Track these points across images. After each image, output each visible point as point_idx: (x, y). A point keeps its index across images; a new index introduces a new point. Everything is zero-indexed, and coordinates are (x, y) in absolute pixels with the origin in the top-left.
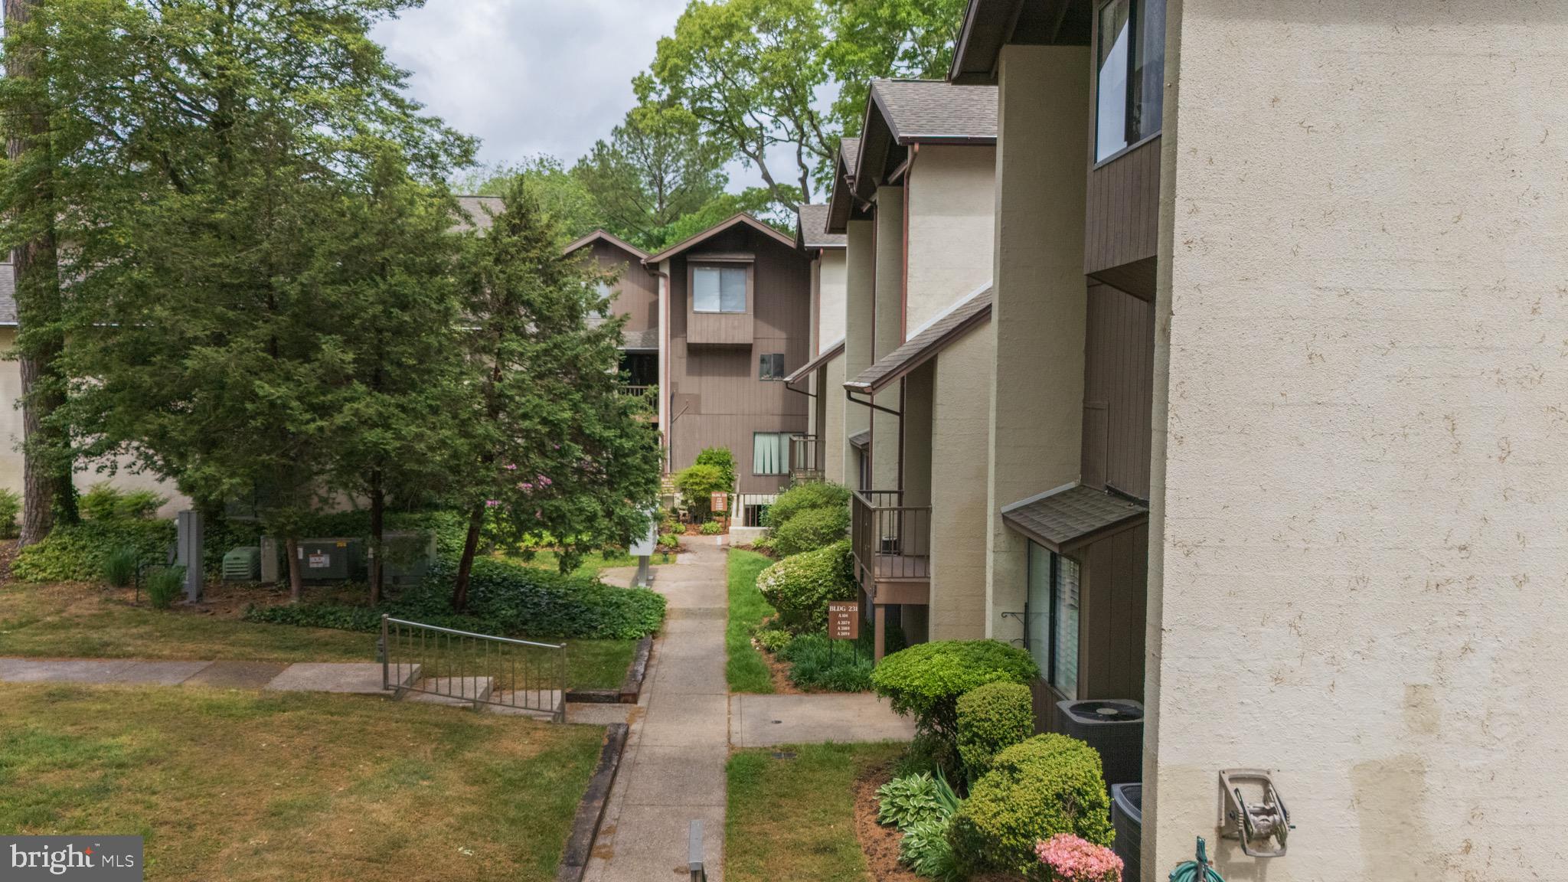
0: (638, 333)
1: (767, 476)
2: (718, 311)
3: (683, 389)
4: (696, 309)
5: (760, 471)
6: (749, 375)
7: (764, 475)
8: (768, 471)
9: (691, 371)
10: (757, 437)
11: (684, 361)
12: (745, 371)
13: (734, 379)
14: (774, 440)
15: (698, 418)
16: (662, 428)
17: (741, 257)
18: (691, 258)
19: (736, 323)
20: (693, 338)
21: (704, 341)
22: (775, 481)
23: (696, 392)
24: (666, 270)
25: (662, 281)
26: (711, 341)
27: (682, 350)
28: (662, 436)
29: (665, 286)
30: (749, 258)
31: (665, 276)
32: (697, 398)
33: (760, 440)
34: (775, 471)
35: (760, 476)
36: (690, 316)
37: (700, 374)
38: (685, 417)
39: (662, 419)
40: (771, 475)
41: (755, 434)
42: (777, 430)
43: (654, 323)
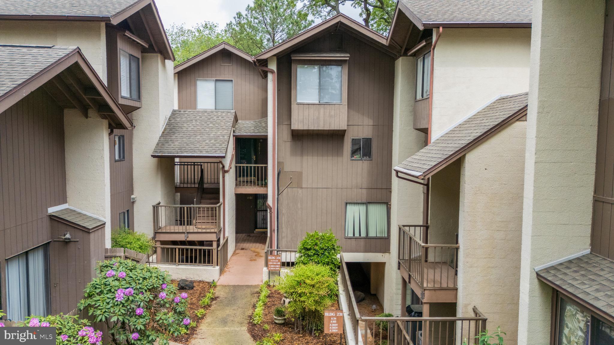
0: (252, 122)
1: (356, 238)
2: (317, 102)
3: (287, 168)
4: (298, 101)
5: (351, 235)
6: (342, 155)
7: (354, 238)
8: (357, 235)
9: (294, 153)
10: (349, 207)
11: (288, 145)
12: (338, 151)
13: (330, 158)
14: (363, 208)
15: (300, 191)
16: (270, 202)
17: (338, 55)
18: (295, 57)
19: (333, 113)
20: (296, 125)
21: (306, 128)
22: (362, 242)
23: (298, 170)
24: (273, 66)
25: (270, 76)
26: (312, 128)
27: (286, 135)
28: (271, 209)
29: (274, 81)
30: (345, 56)
31: (272, 72)
32: (300, 174)
33: (351, 209)
34: (363, 234)
35: (350, 238)
36: (294, 107)
37: (302, 155)
38: (289, 190)
39: (270, 190)
40: (360, 238)
41: (346, 204)
42: (364, 201)
43: (264, 114)
